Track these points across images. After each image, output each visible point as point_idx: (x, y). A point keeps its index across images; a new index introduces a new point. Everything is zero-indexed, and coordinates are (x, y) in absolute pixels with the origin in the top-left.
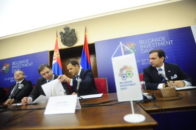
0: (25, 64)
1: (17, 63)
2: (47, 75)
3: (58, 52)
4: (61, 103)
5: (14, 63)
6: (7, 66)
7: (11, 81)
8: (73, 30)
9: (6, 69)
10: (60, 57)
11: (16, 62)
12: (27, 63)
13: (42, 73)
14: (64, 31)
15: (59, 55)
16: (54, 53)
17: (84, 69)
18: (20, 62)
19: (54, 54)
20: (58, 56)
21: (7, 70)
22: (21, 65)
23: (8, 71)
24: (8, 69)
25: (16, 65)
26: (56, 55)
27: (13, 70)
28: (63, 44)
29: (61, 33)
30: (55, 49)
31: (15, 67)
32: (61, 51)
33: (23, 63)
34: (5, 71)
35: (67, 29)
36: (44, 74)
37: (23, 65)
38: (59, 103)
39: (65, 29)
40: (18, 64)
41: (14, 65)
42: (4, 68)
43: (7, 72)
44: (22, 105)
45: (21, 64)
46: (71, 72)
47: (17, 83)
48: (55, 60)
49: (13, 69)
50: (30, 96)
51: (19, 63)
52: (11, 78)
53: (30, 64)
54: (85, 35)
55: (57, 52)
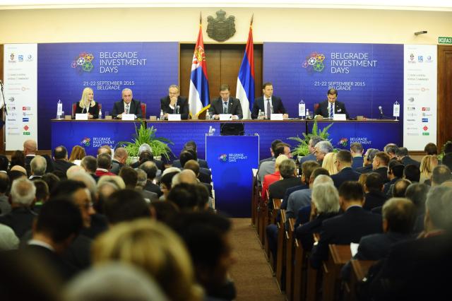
3: (204, 52)
7: (99, 88)
8: (232, 19)
12: (133, 58)
14: (215, 17)
15: (205, 57)
18: (117, 54)
19: (196, 53)
21: (87, 66)
23: (90, 67)
25: (110, 60)
28: (210, 36)
29: (210, 19)
33: (125, 58)
35: (221, 14)
37: (124, 61)
39: (217, 14)
41: (104, 59)
42: (81, 61)
43: (89, 71)
48: (197, 63)
49: (102, 66)
51: (115, 56)
52: (100, 83)
53: (139, 61)
54: (251, 30)
55: (202, 51)
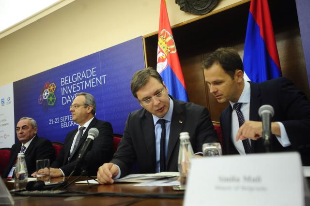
0: (87, 80)
1: (71, 81)
2: (155, 101)
3: (170, 38)
4: (238, 180)
5: (64, 81)
6: (52, 88)
7: (63, 126)
9: (49, 97)
10: (175, 52)
11: (67, 79)
12: (92, 77)
13: (141, 94)
15: (173, 46)
16: (157, 41)
17: (257, 81)
18: (76, 76)
19: (159, 43)
20: (171, 50)
21: (51, 99)
22: (80, 85)
23: (53, 100)
24: (53, 97)
25: (70, 85)
26: (165, 45)
27: (64, 99)
28: (182, 9)
30: (161, 28)
31: (68, 91)
32: (179, 32)
33: (84, 79)
34: (49, 100)
36: (147, 99)
37: (84, 83)
38: (227, 180)
40: (73, 83)
41: (65, 86)
42: (46, 94)
43: (53, 105)
44: (99, 185)
45: (80, 81)
46: (215, 93)
47: (80, 127)
48: (163, 60)
49: (63, 96)
50: (114, 160)
51: (74, 80)
52: (63, 119)
53: (99, 79)
55: (167, 36)
